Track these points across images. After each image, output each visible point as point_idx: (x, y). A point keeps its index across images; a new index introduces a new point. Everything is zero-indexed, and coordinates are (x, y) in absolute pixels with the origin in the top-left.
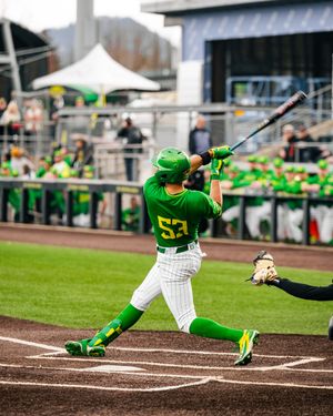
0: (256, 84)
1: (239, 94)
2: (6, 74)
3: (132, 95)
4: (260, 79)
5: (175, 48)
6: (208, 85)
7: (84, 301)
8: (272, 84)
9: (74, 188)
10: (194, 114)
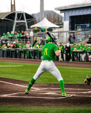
0: (81, 26)
1: (78, 28)
2: (24, 25)
3: (53, 29)
4: (83, 25)
5: (63, 17)
6: (71, 26)
7: (43, 77)
8: (85, 26)
9: (41, 51)
10: (68, 33)
